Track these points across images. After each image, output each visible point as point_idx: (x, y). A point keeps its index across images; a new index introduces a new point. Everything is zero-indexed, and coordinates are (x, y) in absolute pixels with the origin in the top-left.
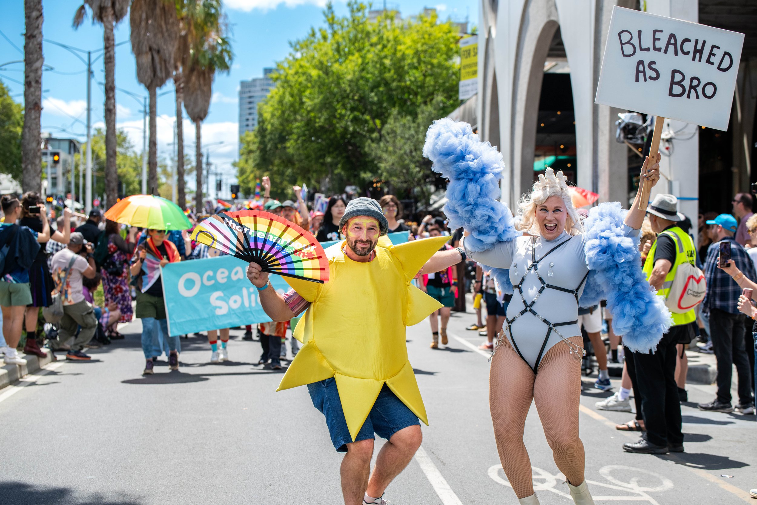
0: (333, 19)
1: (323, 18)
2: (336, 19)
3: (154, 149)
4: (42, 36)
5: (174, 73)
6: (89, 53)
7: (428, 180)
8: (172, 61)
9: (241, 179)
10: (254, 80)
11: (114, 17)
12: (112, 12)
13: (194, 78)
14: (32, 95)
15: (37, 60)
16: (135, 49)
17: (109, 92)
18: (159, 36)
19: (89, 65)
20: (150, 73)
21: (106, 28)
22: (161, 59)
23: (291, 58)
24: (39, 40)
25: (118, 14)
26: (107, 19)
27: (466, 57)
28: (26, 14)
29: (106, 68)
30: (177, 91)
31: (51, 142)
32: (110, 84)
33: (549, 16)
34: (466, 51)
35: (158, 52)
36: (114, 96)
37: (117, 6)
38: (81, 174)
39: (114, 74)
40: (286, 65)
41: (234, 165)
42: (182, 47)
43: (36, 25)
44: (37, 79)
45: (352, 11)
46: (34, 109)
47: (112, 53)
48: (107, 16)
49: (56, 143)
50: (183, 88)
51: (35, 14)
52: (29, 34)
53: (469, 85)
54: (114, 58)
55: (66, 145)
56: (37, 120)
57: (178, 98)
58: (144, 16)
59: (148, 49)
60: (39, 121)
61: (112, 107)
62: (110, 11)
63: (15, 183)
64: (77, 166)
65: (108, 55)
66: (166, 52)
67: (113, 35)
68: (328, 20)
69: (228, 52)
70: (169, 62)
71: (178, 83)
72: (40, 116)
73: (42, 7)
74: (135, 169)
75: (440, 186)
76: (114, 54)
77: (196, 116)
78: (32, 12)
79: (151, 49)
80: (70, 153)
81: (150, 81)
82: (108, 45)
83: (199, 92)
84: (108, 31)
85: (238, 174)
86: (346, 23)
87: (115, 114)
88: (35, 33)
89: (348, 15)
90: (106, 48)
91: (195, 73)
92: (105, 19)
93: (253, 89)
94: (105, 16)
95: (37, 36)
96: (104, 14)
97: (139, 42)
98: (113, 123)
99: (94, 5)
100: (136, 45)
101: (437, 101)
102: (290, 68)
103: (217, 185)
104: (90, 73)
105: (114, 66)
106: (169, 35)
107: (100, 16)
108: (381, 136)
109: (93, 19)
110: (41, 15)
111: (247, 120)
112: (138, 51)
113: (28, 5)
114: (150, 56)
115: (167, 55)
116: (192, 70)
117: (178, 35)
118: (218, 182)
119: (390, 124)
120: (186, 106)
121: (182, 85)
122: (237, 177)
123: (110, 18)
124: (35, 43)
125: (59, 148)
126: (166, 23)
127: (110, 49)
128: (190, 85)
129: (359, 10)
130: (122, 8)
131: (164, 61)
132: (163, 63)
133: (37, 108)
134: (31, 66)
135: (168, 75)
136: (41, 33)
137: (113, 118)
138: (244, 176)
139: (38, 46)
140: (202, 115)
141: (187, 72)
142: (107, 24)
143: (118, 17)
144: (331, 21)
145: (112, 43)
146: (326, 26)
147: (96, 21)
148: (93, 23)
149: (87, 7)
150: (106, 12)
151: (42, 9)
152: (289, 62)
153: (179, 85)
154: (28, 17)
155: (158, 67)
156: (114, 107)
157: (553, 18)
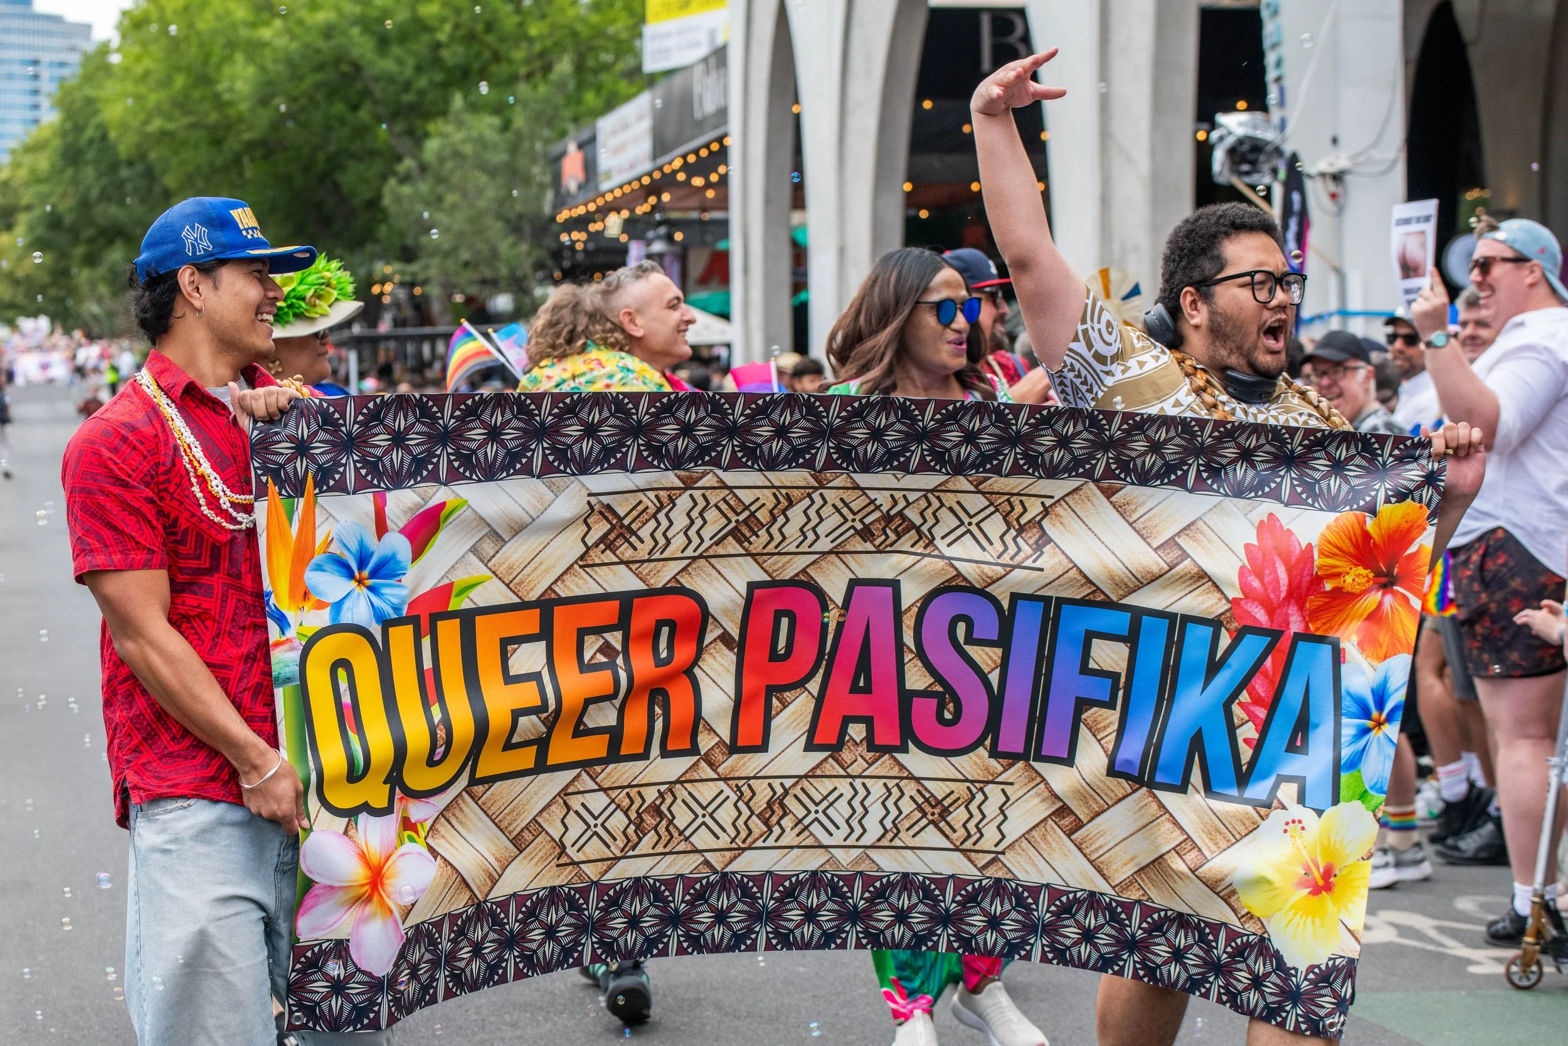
53: (669, 35)
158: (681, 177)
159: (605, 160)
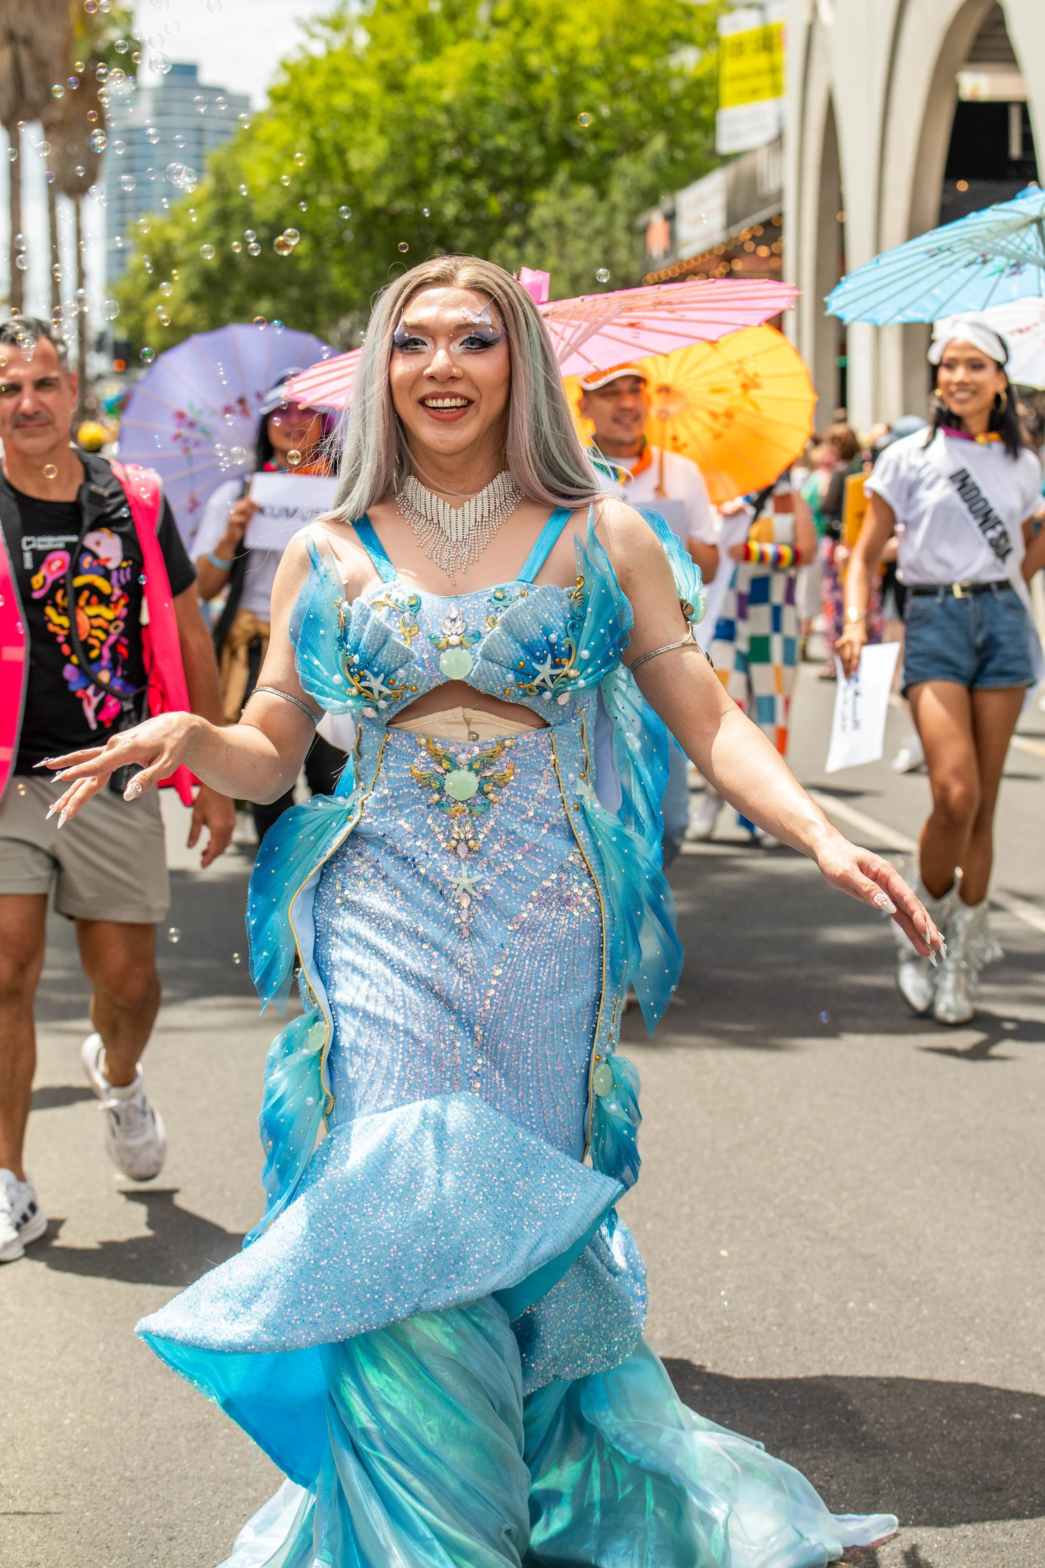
22: (33, 58)
34: (736, 45)
35: (29, 44)
53: (745, 119)
59: (4, 39)
79: (11, 38)
101: (655, 152)
158: (750, 247)
159: (685, 230)
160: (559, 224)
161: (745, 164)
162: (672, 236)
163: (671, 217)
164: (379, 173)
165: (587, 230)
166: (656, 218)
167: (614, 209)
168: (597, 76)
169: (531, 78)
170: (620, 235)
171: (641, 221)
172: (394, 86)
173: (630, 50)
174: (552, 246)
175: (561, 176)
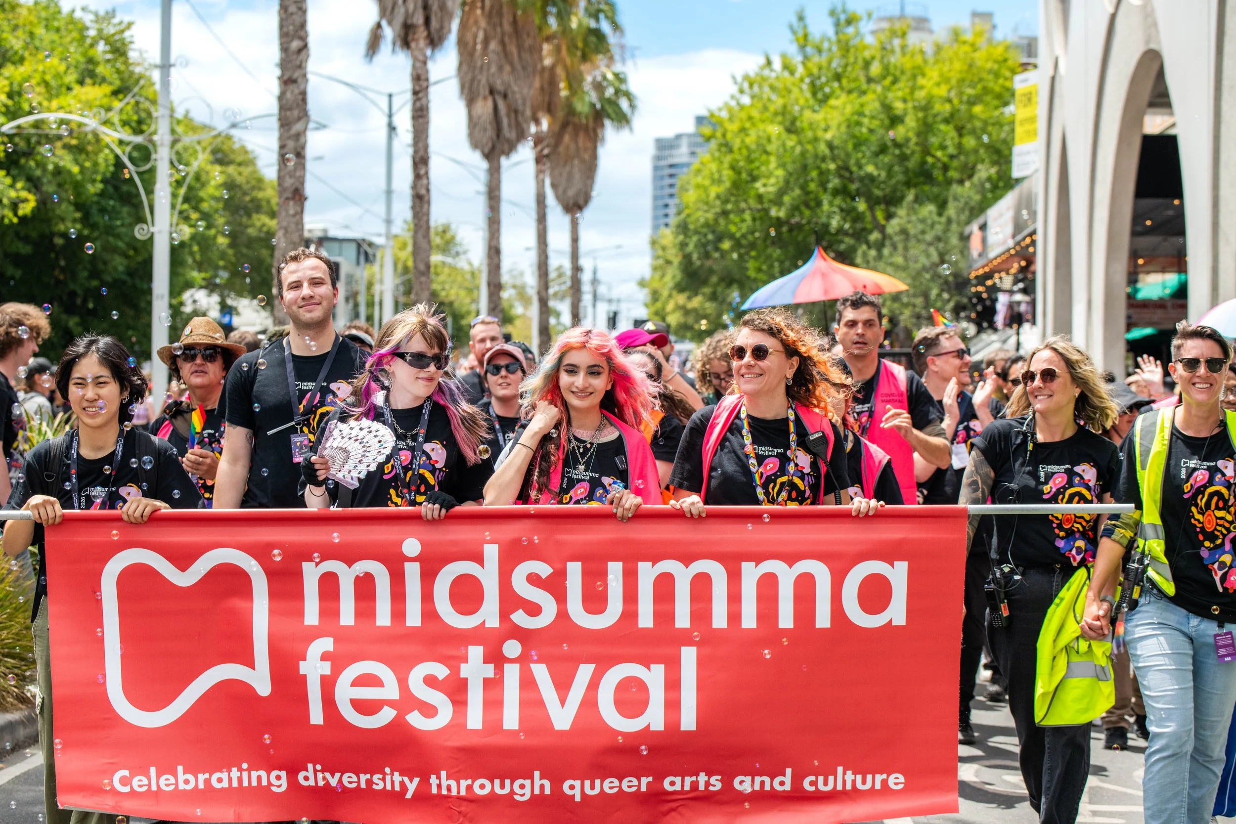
0: (806, 36)
1: (789, 35)
2: (810, 38)
3: (496, 260)
4: (307, 81)
5: (533, 129)
6: (390, 96)
7: (963, 314)
8: (528, 113)
9: (653, 309)
10: (679, 137)
11: (428, 41)
12: (425, 33)
13: (567, 138)
14: (291, 177)
15: (299, 119)
16: (466, 91)
17: (420, 166)
18: (507, 68)
19: (390, 116)
20: (490, 132)
21: (415, 59)
22: (509, 107)
23: (733, 103)
24: (302, 87)
25: (436, 37)
26: (417, 45)
27: (1025, 106)
28: (282, 44)
29: (414, 126)
30: (538, 160)
31: (326, 244)
32: (421, 153)
33: (1148, 42)
34: (1024, 95)
35: (505, 96)
36: (427, 173)
37: (434, 24)
38: (377, 299)
39: (427, 137)
40: (724, 114)
41: (642, 284)
42: (546, 86)
43: (298, 63)
44: (299, 150)
45: (837, 24)
46: (293, 198)
47: (424, 101)
48: (417, 40)
49: (336, 245)
50: (547, 156)
51: (295, 44)
52: (286, 77)
53: (1028, 153)
54: (427, 108)
55: (352, 249)
56: (298, 217)
57: (539, 172)
58: (481, 35)
59: (487, 92)
60: (302, 219)
61: (423, 192)
62: (422, 33)
63: (264, 314)
64: (370, 285)
65: (418, 104)
66: (518, 96)
67: (427, 72)
68: (797, 40)
69: (628, 95)
70: (523, 114)
71: (539, 148)
72: (302, 211)
73: (306, 32)
74: (470, 291)
75: (985, 325)
76: (428, 102)
77: (571, 202)
78: (291, 41)
79: (492, 92)
80: (358, 263)
81: (490, 145)
82: (417, 88)
83: (576, 162)
84: (418, 64)
85: (649, 299)
86: (826, 45)
87: (429, 203)
88: (296, 75)
89: (830, 31)
90: (415, 93)
91: (570, 129)
92: (413, 45)
93: (674, 152)
94: (413, 40)
95: (299, 80)
96: (410, 38)
97: (473, 80)
98: (425, 218)
99: (394, 22)
100: (467, 85)
101: (979, 179)
102: (731, 119)
103: (609, 319)
104: (392, 128)
105: (427, 123)
106: (524, 68)
107: (405, 40)
108: (885, 236)
109: (394, 44)
110: (305, 46)
111: (666, 206)
112: (470, 94)
113: (285, 30)
114: (490, 103)
115: (520, 102)
116: (565, 125)
117: (539, 67)
118: (611, 315)
119: (901, 217)
120: (554, 186)
121: (546, 152)
122: (646, 305)
123: (422, 43)
124: (296, 91)
125: (340, 255)
126: (520, 48)
127: (420, 95)
128: (561, 149)
129: (849, 22)
130: (442, 27)
131: (515, 112)
132: (513, 115)
133: (297, 197)
134: (289, 129)
135: (521, 135)
136: (305, 75)
137: (425, 210)
138: (659, 305)
139: (300, 97)
140: (581, 202)
141: (556, 128)
142: (417, 53)
143: (435, 41)
144: (802, 41)
145: (425, 84)
146: (793, 50)
147: (398, 49)
148: (394, 50)
149: (384, 23)
150: (414, 33)
151: (307, 36)
152: (730, 110)
153: (542, 150)
154: (284, 49)
155: (505, 121)
156: (428, 190)
157: (1153, 46)
159: (991, 237)
160: (904, 232)
161: (1025, 185)
162: (984, 241)
163: (983, 227)
164: (781, 193)
165: (929, 237)
166: (975, 227)
167: (949, 221)
168: (947, 121)
169: (895, 120)
170: (954, 241)
171: (967, 230)
172: (792, 128)
173: (972, 102)
174: (900, 246)
175: (910, 196)
